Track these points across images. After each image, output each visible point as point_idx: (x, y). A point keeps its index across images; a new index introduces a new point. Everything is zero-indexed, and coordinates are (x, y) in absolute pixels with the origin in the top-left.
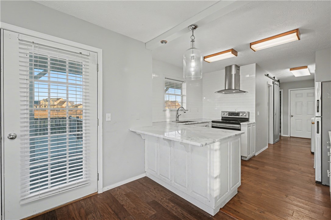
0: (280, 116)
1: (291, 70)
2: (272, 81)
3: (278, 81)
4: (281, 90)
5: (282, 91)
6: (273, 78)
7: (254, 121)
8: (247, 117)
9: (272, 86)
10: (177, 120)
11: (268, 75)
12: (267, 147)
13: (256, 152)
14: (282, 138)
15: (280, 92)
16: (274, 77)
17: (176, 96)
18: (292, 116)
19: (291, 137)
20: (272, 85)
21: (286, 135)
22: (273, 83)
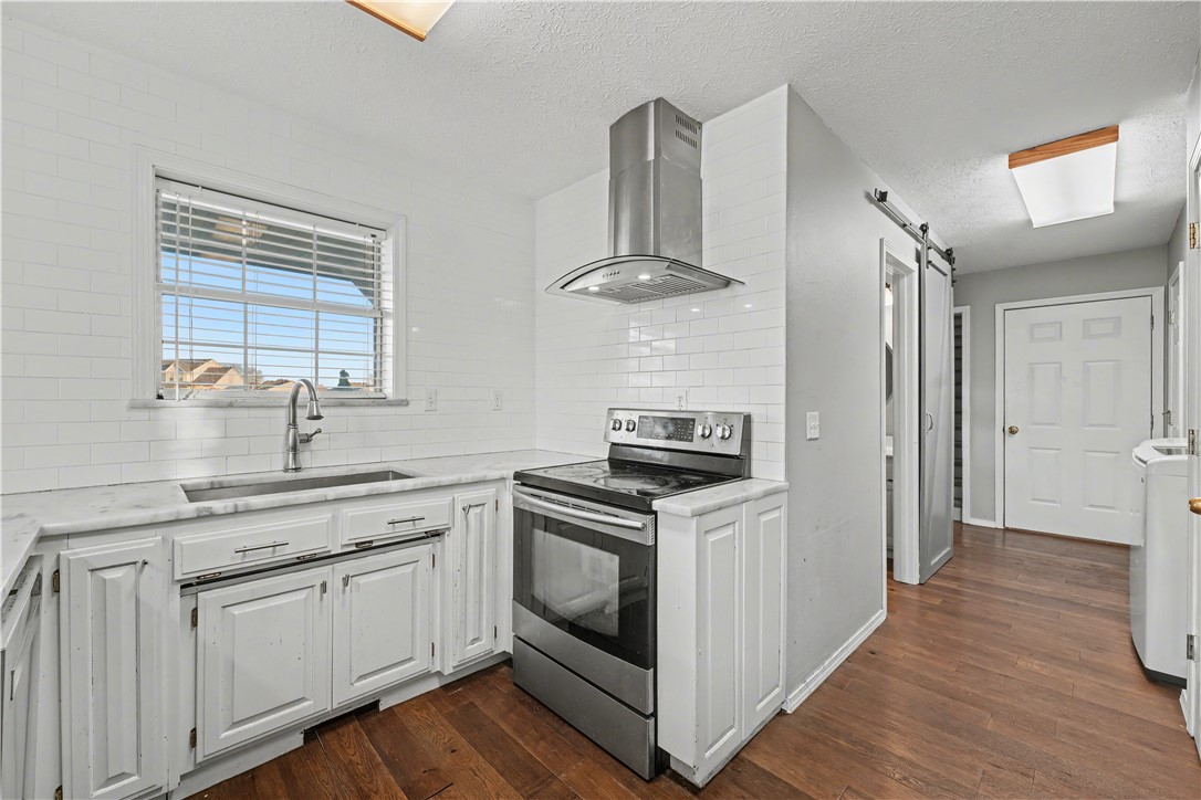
0: (958, 428)
1: (1016, 160)
2: (912, 245)
3: (948, 255)
4: (959, 310)
5: (965, 311)
6: (920, 233)
7: (779, 478)
8: (734, 448)
9: (910, 271)
10: (286, 470)
11: (883, 197)
12: (880, 616)
13: (789, 688)
14: (966, 541)
15: (958, 317)
16: (924, 228)
17: (321, 315)
18: (1013, 431)
19: (1007, 530)
20: (915, 266)
21: (985, 518)
22: (918, 260)
